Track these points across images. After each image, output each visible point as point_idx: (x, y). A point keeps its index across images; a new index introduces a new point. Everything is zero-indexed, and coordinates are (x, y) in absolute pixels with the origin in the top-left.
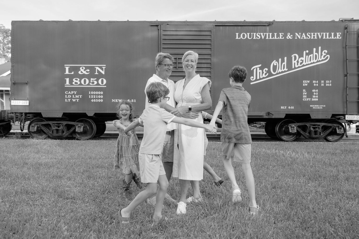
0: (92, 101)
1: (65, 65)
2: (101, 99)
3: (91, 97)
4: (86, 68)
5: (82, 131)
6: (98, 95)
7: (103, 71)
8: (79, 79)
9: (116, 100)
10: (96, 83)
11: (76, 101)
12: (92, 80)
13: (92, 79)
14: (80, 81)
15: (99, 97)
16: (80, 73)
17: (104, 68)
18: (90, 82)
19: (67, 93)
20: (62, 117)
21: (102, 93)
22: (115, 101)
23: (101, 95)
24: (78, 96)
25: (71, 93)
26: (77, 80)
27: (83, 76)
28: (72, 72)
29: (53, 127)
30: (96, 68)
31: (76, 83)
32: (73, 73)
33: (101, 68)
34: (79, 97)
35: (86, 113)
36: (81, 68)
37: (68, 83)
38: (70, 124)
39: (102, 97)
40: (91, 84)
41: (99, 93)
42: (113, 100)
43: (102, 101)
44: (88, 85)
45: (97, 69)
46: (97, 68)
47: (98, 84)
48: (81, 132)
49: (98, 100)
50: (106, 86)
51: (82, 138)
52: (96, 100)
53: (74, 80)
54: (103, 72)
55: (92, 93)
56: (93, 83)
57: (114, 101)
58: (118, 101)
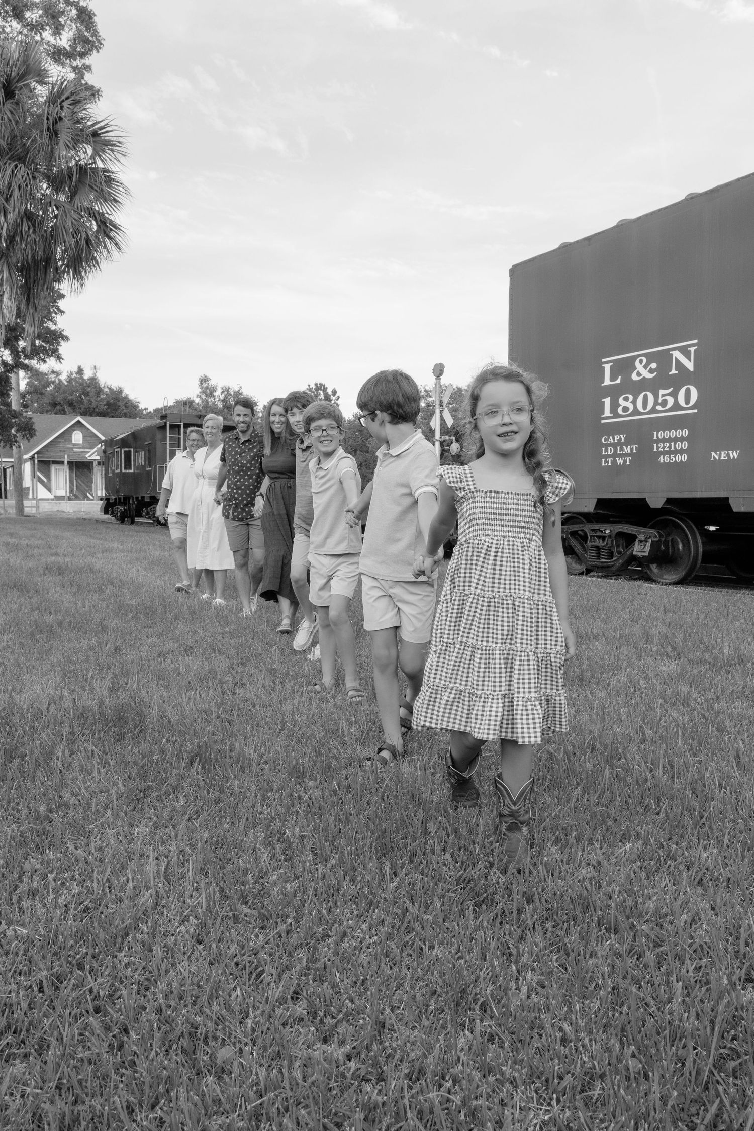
0: (661, 460)
1: (604, 360)
2: (681, 452)
3: (658, 448)
4: (651, 358)
5: (646, 554)
6: (676, 440)
7: (690, 360)
8: (631, 397)
9: (723, 453)
10: (670, 401)
11: (625, 462)
12: (663, 395)
13: (662, 392)
14: (634, 402)
15: (679, 446)
16: (634, 377)
17: (692, 349)
18: (656, 403)
19: (605, 440)
20: (595, 509)
21: (685, 433)
22: (720, 456)
23: (682, 439)
24: (629, 447)
25: (614, 440)
26: (626, 399)
27: (643, 385)
28: (616, 379)
29: (590, 541)
30: (672, 355)
31: (625, 409)
32: (618, 381)
33: (685, 351)
34: (632, 449)
35: (645, 499)
36: (637, 363)
37: (607, 413)
38: (626, 531)
39: (685, 445)
40: (659, 408)
41: (679, 433)
42: (713, 454)
43: (684, 458)
44: (653, 410)
45: (676, 358)
46: (677, 354)
47: (676, 406)
48: (644, 557)
49: (675, 457)
50: (696, 411)
51: (665, 577)
52: (669, 457)
53: (621, 401)
54: (690, 366)
55: (662, 435)
56: (664, 403)
57: (717, 458)
58: (728, 455)
